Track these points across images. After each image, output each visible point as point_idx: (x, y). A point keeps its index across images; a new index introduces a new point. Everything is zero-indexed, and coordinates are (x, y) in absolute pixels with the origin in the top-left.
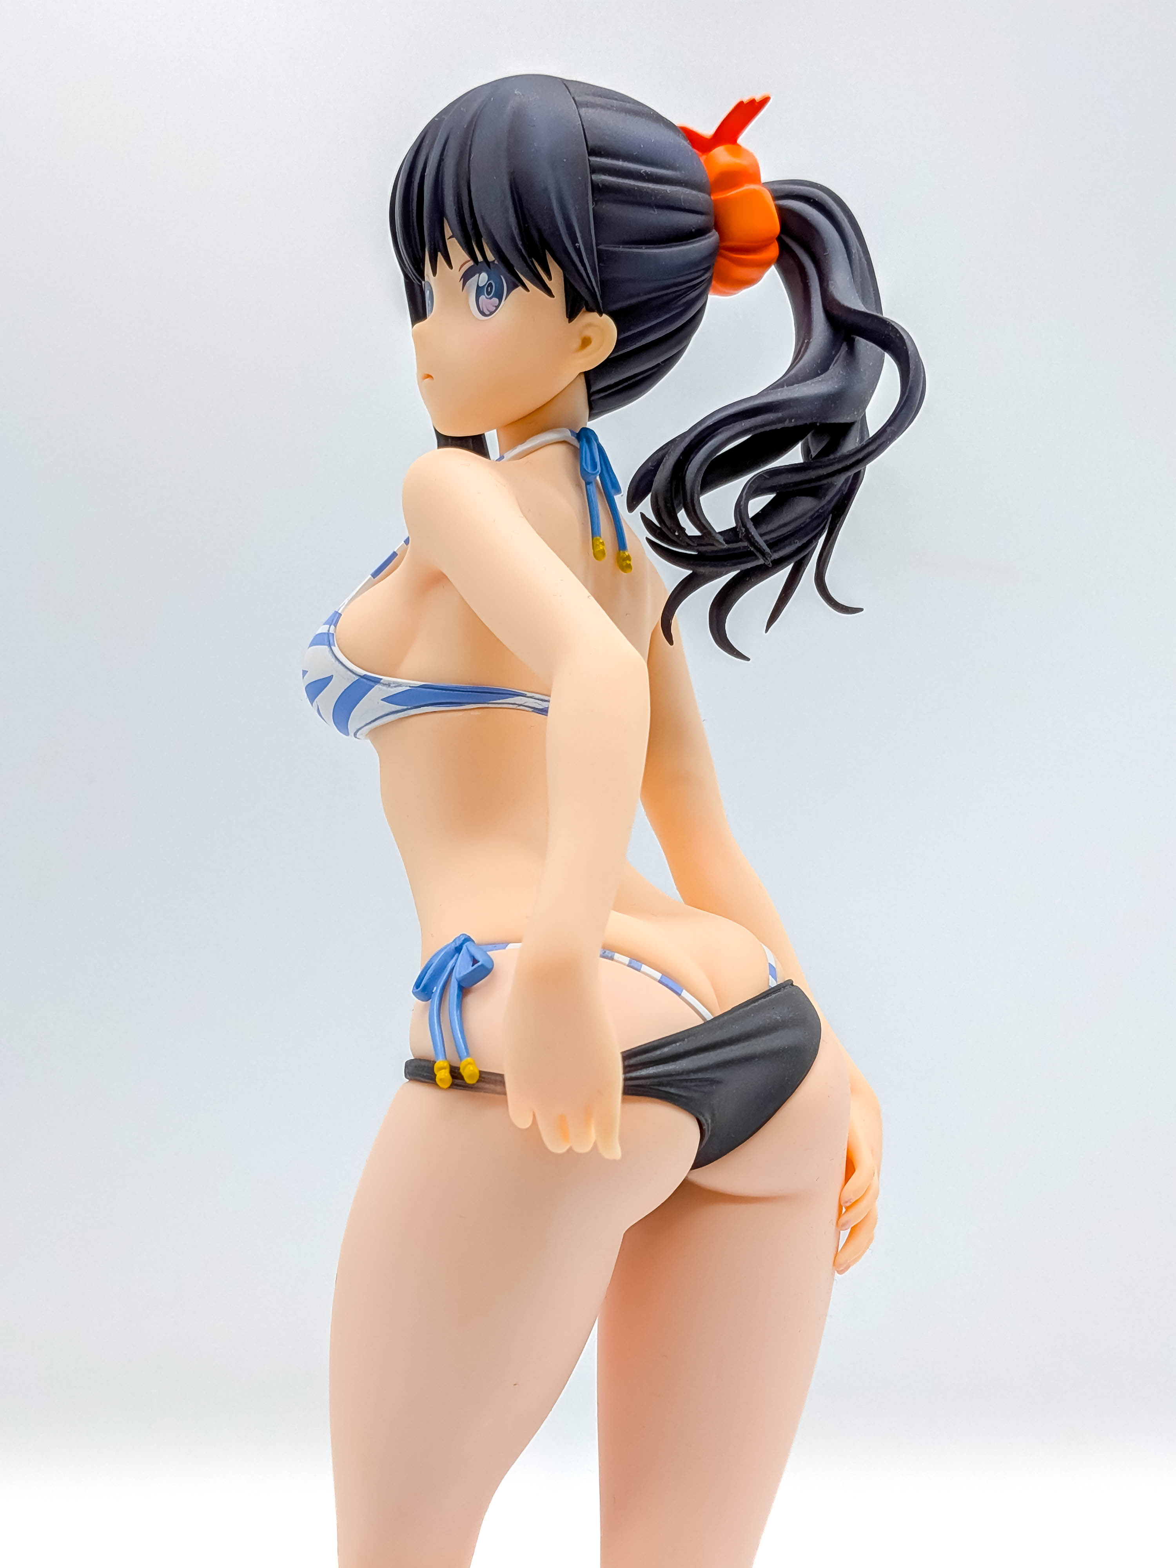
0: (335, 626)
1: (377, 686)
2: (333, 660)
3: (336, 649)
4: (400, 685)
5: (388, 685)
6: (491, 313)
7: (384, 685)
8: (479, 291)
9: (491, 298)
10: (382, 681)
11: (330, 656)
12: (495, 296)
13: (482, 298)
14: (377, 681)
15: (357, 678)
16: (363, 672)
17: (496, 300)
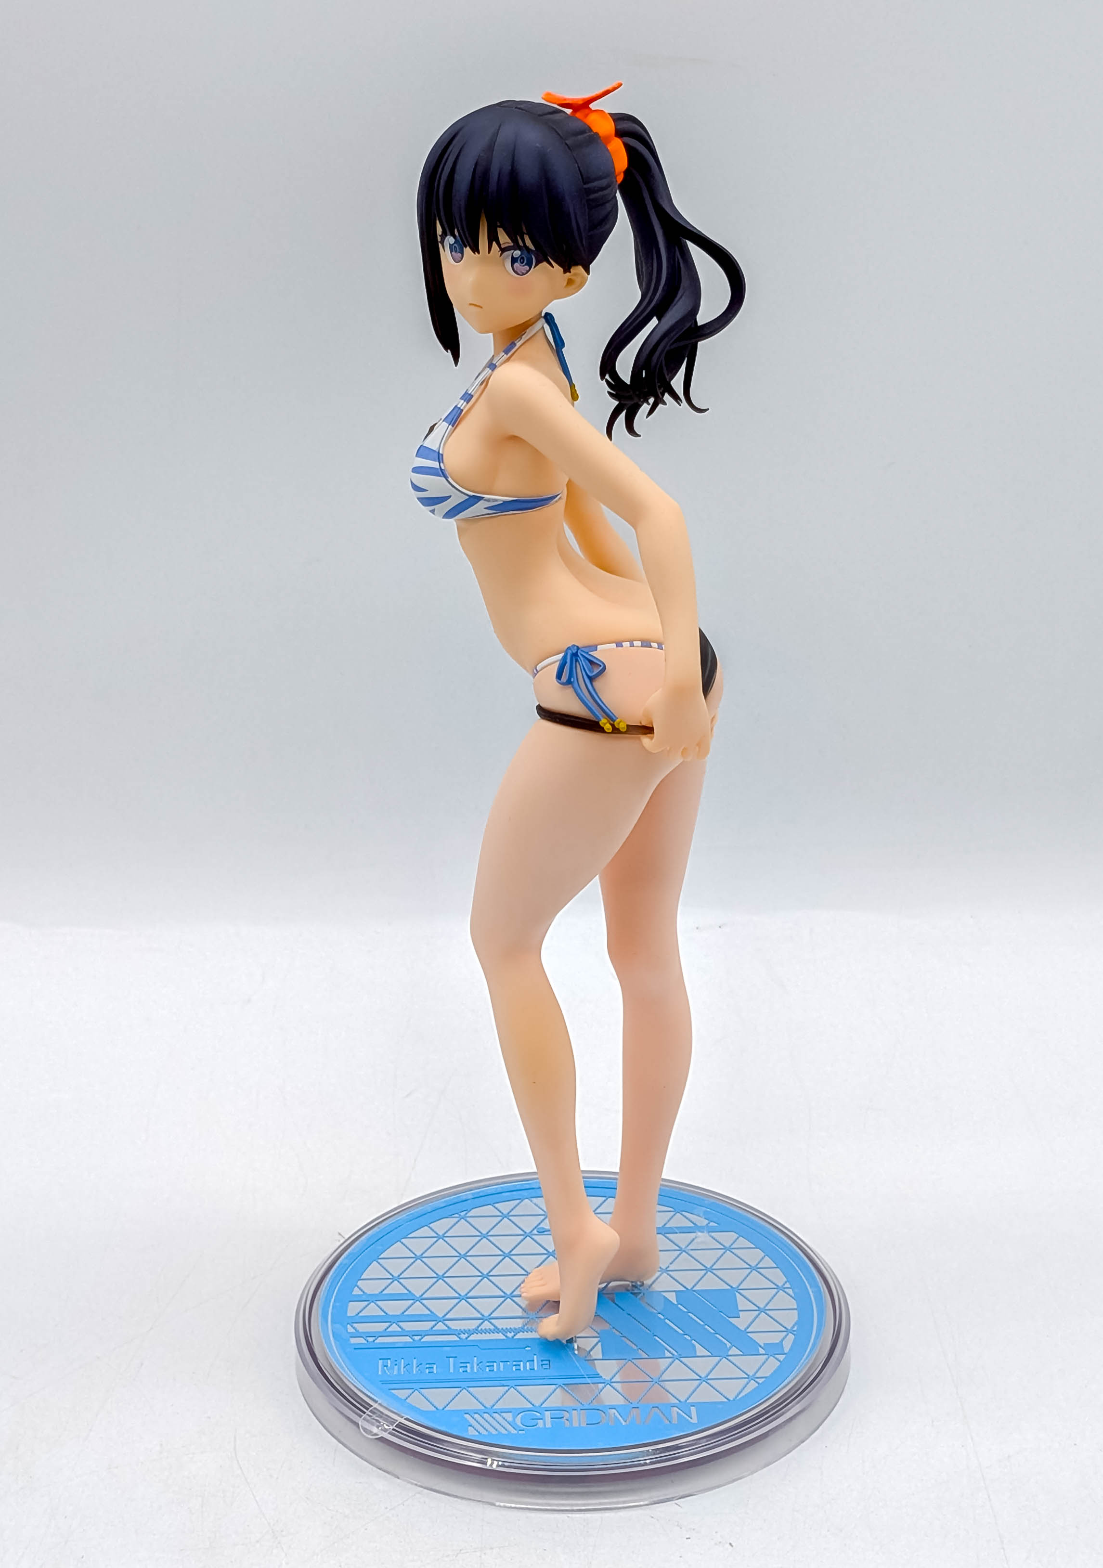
0: (443, 462)
1: (481, 502)
2: (451, 487)
3: (450, 479)
4: (496, 500)
5: (488, 500)
6: (523, 274)
7: (485, 500)
8: (514, 260)
9: (524, 266)
10: (484, 499)
11: (447, 483)
12: (526, 264)
13: (516, 265)
14: (481, 498)
15: (467, 497)
16: (471, 494)
17: (527, 268)
